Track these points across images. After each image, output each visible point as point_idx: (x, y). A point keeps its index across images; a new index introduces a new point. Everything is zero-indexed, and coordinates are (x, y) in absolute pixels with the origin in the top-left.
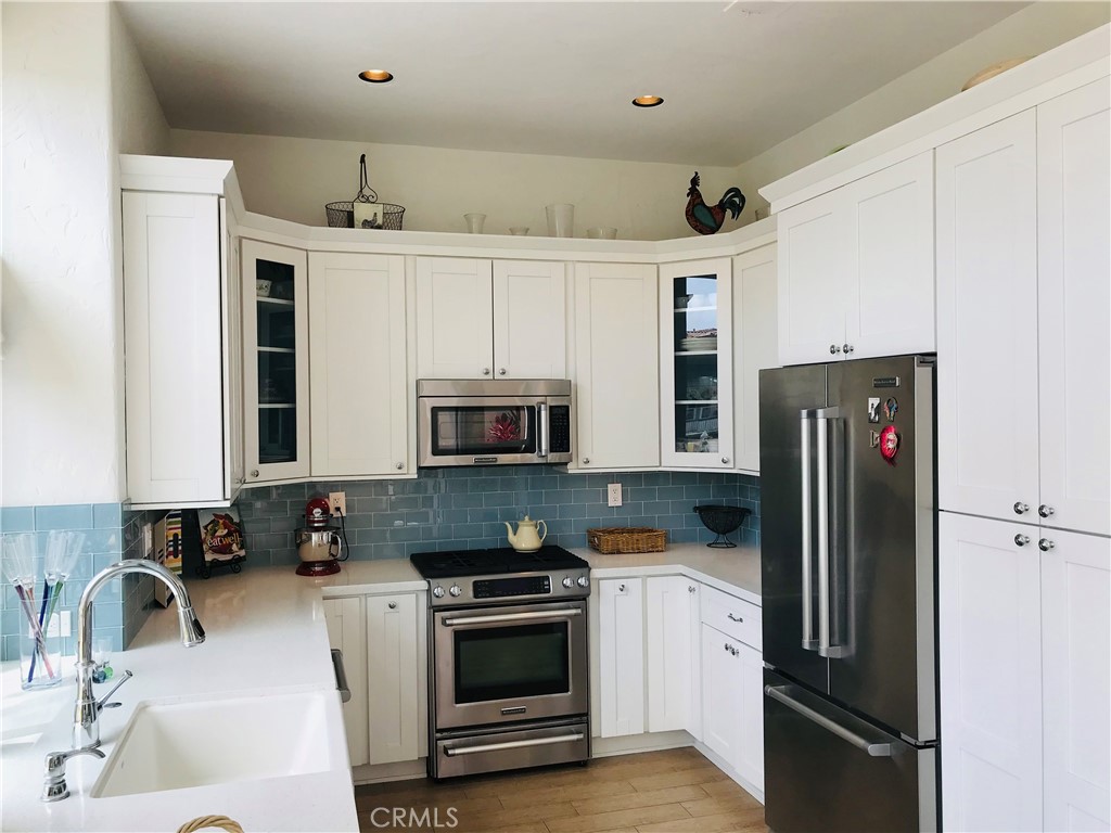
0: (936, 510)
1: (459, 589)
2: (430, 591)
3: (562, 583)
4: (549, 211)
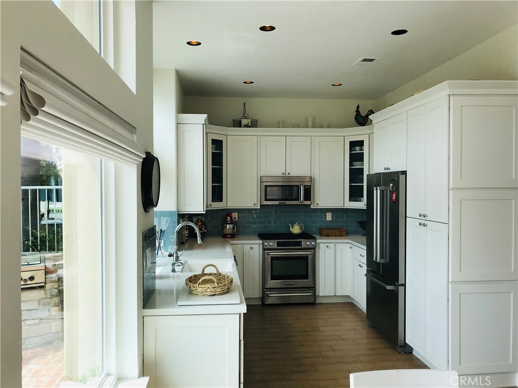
0: (406, 217)
1: (272, 244)
2: (263, 244)
3: (306, 243)
4: (307, 119)
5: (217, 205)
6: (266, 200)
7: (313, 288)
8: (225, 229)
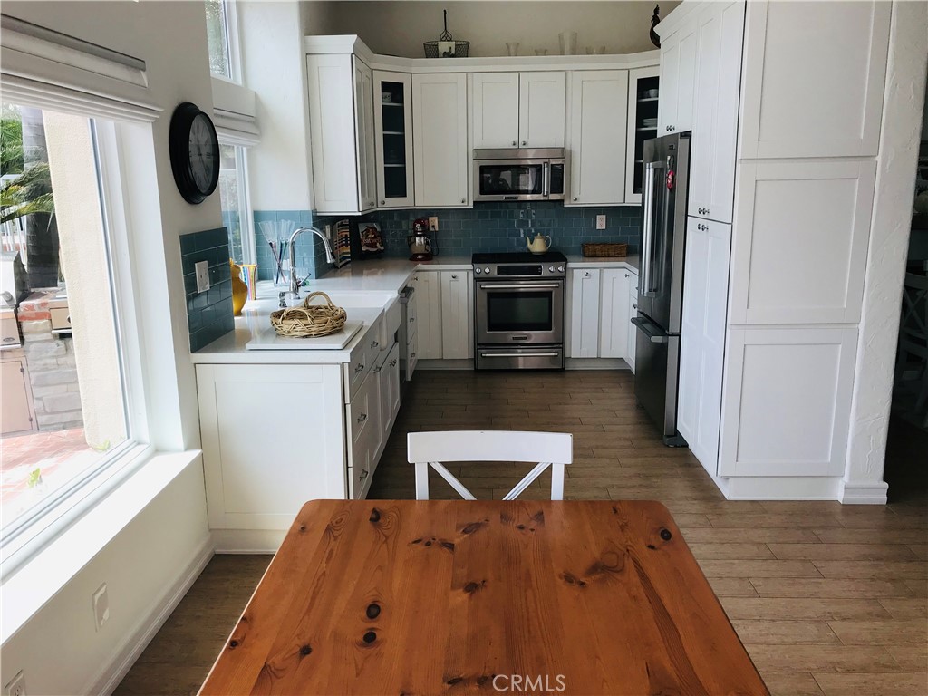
0: (687, 215)
1: (490, 269)
2: (474, 270)
3: (548, 269)
4: (560, 37)
5: (395, 203)
7: (560, 344)
8: (413, 246)
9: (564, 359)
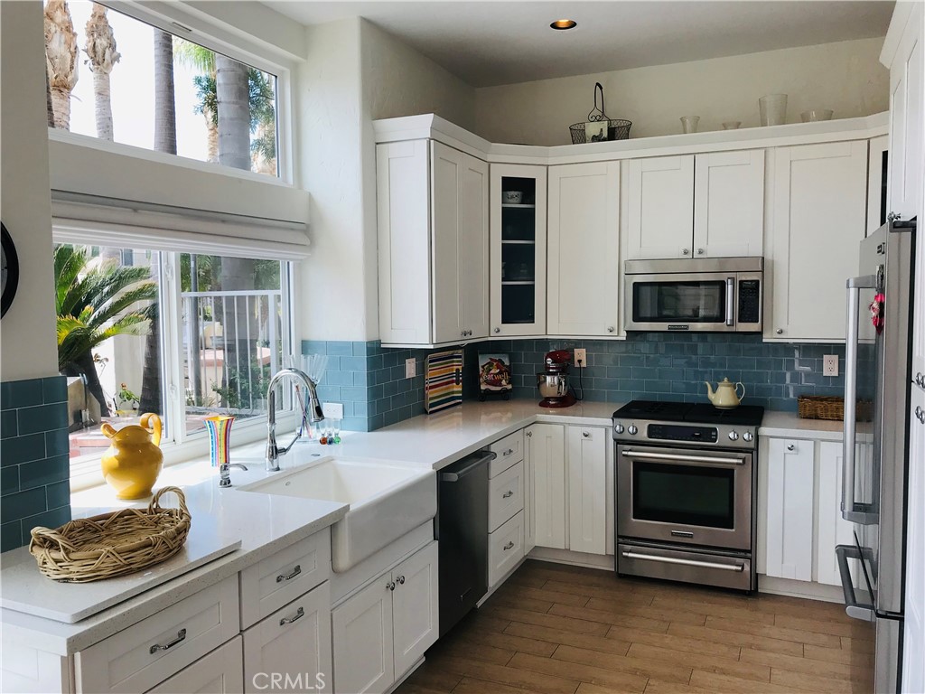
0: (909, 380)
2: (614, 428)
3: (727, 434)
4: (761, 103)
5: (517, 331)
6: (637, 318)
7: (749, 552)
8: (542, 387)
9: (756, 577)
